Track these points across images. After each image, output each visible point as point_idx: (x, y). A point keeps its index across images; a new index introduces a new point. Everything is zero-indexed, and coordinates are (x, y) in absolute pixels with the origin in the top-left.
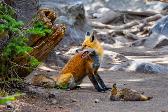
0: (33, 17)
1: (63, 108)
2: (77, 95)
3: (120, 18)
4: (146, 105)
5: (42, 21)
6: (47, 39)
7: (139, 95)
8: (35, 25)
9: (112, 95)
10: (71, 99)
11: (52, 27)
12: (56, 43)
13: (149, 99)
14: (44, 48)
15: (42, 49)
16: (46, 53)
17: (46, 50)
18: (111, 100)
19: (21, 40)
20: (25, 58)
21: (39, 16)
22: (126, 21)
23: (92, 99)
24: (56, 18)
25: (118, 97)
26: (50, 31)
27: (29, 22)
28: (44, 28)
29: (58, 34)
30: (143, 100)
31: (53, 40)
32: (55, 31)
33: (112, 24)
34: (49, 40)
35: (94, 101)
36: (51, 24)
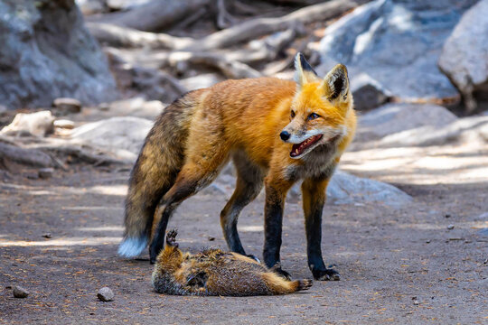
2: (33, 273)
3: (203, 11)
4: (285, 309)
7: (262, 273)
9: (163, 272)
10: (10, 288)
13: (299, 287)
18: (158, 292)
22: (226, 20)
23: (88, 288)
25: (184, 280)
30: (277, 292)
33: (173, 32)
35: (93, 295)
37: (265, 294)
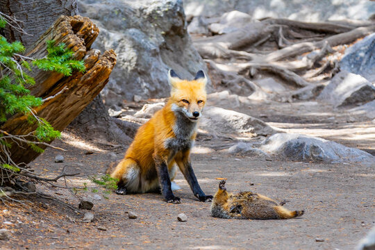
0: (46, 34)
1: (105, 230)
2: (143, 204)
4: (285, 228)
5: (65, 42)
6: (74, 81)
7: (275, 206)
8: (50, 51)
9: (217, 204)
10: (127, 213)
11: (87, 57)
12: (93, 91)
13: (296, 215)
14: (68, 101)
15: (64, 103)
16: (72, 111)
17: (72, 105)
18: (214, 216)
19: (18, 83)
20: (26, 121)
21: (59, 32)
24: (95, 36)
25: (229, 210)
26: (81, 65)
27: (37, 43)
28: (69, 59)
29: (99, 70)
30: (283, 217)
31: (88, 83)
32: (91, 64)
34: (79, 84)
35: (175, 218)
36: (83, 49)
37: (276, 219)
